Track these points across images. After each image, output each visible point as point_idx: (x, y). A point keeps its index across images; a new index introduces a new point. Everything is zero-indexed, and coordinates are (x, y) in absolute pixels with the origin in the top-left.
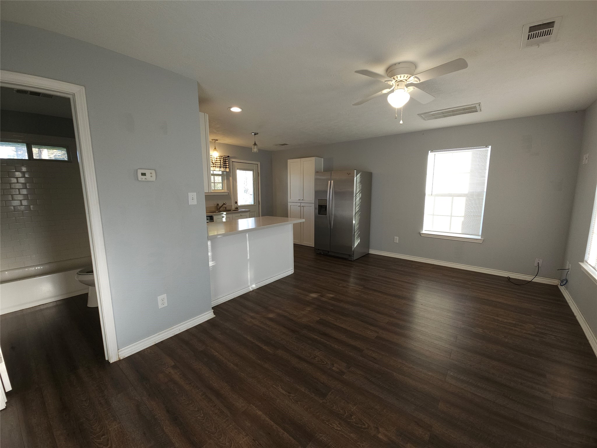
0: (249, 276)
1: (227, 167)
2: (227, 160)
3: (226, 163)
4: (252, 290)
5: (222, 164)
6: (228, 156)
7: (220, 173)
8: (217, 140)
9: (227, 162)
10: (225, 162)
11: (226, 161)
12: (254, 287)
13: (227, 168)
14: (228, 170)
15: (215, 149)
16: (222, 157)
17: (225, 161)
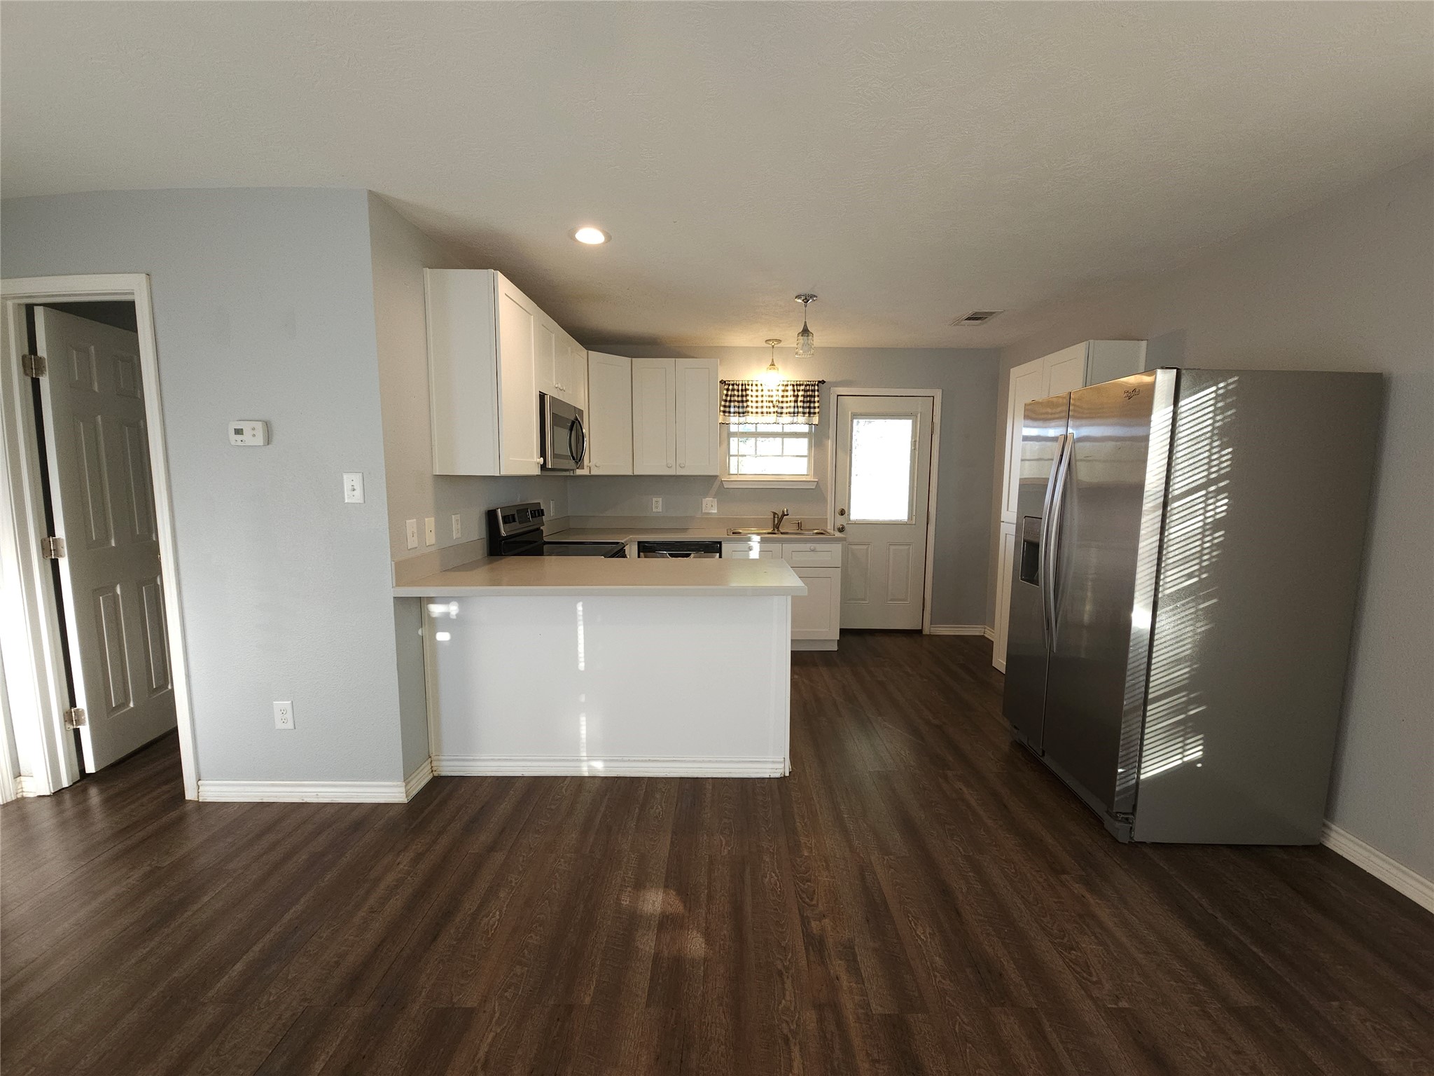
0: (583, 731)
1: (817, 410)
2: (816, 393)
3: (814, 402)
4: (586, 774)
5: (800, 404)
6: (823, 382)
7: (805, 429)
8: (779, 341)
9: (816, 399)
10: (809, 400)
11: (814, 397)
12: (599, 767)
13: (815, 413)
14: (816, 420)
15: (773, 365)
16: (800, 385)
17: (810, 396)
